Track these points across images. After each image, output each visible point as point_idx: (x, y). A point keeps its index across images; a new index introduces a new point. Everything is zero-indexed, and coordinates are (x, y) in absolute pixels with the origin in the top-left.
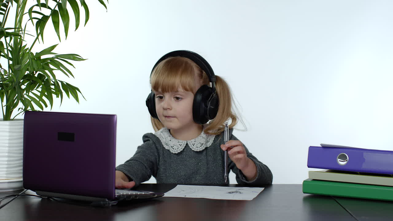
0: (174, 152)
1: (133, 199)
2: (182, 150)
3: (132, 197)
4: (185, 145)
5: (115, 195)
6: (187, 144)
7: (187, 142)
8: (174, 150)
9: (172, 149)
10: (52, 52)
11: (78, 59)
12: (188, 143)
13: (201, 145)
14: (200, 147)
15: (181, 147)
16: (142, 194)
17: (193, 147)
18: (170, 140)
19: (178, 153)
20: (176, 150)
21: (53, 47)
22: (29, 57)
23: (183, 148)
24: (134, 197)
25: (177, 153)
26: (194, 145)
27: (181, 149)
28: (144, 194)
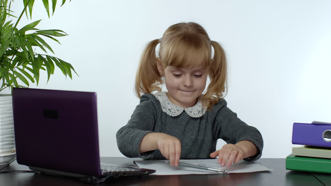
0: (170, 115)
1: (121, 177)
2: (179, 115)
3: (119, 175)
4: (182, 111)
5: (101, 173)
6: (184, 111)
7: (184, 109)
8: (171, 113)
9: (169, 112)
10: (35, 27)
11: (60, 35)
12: (186, 110)
13: (198, 112)
14: (197, 114)
15: (177, 112)
16: (132, 171)
17: (191, 114)
18: (168, 103)
19: (175, 116)
20: (172, 113)
21: (37, 23)
22: (11, 34)
23: (181, 113)
24: (122, 174)
25: (173, 116)
26: (191, 113)
27: (177, 114)
28: (134, 171)
